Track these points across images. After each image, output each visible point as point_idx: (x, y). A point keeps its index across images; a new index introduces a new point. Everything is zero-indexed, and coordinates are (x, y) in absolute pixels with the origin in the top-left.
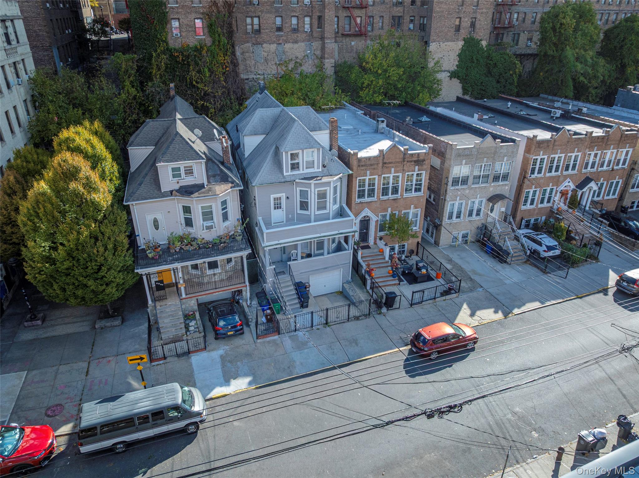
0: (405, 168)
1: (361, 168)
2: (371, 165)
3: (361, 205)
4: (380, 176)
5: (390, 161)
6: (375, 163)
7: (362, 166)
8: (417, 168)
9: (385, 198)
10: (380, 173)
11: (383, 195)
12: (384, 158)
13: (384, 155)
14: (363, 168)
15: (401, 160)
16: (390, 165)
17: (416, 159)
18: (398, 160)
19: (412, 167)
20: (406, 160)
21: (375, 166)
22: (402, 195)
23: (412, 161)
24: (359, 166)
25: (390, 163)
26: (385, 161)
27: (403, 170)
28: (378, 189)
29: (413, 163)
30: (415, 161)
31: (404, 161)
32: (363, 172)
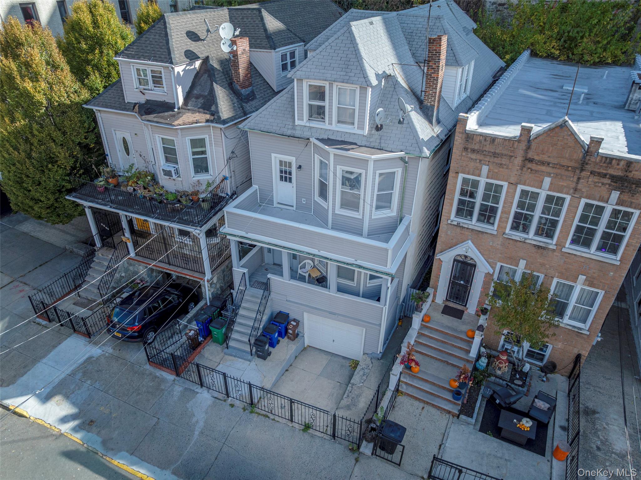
0: (580, 186)
1: (470, 155)
2: (495, 155)
3: (458, 230)
4: (513, 185)
5: (545, 158)
6: (505, 152)
7: (473, 151)
8: (615, 195)
9: (518, 235)
10: (513, 180)
11: (513, 228)
12: (529, 148)
13: (529, 141)
14: (474, 156)
15: (572, 164)
16: (543, 168)
17: (620, 173)
18: (565, 162)
19: (604, 191)
20: (589, 167)
21: (504, 161)
22: (561, 245)
23: (604, 176)
24: (466, 149)
25: (543, 163)
26: (530, 155)
27: (576, 190)
28: (506, 212)
29: (607, 181)
30: (614, 178)
31: (582, 170)
32: (472, 164)
